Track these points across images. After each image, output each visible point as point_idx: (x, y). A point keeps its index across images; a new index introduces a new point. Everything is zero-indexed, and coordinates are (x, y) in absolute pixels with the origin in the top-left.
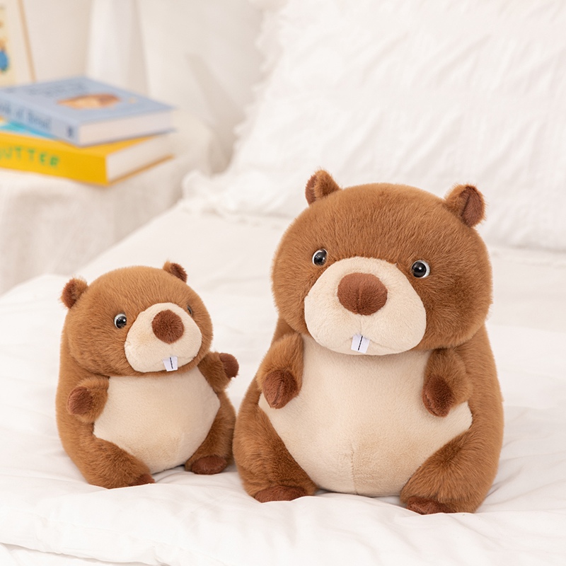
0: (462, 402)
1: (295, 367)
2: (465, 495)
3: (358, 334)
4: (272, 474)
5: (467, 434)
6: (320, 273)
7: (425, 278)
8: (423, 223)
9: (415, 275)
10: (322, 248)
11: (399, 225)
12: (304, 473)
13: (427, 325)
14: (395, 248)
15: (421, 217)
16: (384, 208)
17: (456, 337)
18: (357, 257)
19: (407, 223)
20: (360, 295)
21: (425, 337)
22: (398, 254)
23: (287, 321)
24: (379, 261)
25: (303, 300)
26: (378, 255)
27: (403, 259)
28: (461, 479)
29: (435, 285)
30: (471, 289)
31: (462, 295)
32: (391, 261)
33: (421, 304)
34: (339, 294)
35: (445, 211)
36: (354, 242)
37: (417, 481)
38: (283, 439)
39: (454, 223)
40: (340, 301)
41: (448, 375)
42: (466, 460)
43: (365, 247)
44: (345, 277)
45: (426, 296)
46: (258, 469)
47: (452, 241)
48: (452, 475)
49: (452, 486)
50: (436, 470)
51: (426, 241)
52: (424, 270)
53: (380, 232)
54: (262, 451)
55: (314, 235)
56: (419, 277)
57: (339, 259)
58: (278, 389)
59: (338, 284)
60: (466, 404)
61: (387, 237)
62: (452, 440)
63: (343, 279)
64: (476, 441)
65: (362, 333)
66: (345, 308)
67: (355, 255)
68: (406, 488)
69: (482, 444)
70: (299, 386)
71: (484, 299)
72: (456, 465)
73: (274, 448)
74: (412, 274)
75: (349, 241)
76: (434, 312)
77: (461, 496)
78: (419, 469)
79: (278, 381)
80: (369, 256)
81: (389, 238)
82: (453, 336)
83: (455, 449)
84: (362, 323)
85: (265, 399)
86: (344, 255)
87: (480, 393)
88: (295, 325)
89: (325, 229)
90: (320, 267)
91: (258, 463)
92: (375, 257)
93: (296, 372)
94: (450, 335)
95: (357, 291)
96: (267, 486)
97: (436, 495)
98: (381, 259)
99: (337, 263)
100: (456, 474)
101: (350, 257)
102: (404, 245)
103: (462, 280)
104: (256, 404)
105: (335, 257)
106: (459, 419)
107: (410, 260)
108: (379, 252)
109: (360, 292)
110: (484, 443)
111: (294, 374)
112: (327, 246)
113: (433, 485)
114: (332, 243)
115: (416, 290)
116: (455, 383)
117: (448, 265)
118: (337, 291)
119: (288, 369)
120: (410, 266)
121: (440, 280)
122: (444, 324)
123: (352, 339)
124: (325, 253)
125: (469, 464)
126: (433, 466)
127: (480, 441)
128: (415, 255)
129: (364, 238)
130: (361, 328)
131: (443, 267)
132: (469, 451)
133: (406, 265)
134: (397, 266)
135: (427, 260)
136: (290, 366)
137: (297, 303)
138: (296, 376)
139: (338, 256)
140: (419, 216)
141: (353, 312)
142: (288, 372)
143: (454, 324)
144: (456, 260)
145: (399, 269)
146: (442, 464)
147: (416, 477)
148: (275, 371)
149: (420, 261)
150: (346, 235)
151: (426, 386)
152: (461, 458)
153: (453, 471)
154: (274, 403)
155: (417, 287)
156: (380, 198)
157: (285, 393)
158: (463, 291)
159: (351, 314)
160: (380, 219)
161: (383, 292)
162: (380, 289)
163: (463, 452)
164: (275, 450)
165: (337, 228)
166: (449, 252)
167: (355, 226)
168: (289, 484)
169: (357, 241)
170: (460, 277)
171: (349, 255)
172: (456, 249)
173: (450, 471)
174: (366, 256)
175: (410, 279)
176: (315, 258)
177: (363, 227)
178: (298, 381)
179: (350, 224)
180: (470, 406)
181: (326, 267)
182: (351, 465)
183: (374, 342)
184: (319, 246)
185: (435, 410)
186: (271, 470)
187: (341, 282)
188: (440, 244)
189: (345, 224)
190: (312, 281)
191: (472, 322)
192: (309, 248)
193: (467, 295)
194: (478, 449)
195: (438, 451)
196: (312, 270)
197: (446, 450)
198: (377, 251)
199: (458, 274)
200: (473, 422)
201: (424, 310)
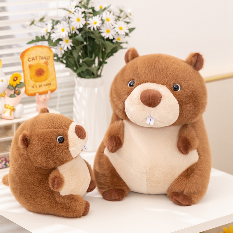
0: (194, 149)
1: (120, 134)
2: (196, 191)
3: (149, 116)
4: (110, 183)
5: (197, 163)
6: (132, 90)
7: (179, 92)
8: (177, 68)
9: (174, 90)
10: (133, 80)
11: (166, 69)
12: (124, 183)
13: (180, 112)
14: (165, 78)
15: (176, 65)
16: (160, 62)
17: (192, 118)
18: (148, 83)
19: (170, 68)
20: (150, 98)
21: (179, 118)
22: (167, 81)
23: (117, 113)
24: (158, 84)
25: (124, 103)
26: (157, 82)
27: (169, 83)
28: (194, 184)
29: (183, 94)
30: (199, 97)
31: (195, 99)
32: (163, 84)
33: (177, 102)
34: (141, 99)
35: (186, 64)
36: (147, 76)
37: (175, 185)
38: (115, 168)
39: (190, 69)
40: (141, 101)
41: (188, 136)
42: (196, 175)
43: (152, 78)
44: (143, 91)
45: (179, 99)
46: (104, 181)
47: (190, 76)
48: (191, 181)
49: (190, 186)
50: (184, 179)
51: (178, 76)
52: (178, 88)
53: (158, 71)
54: (106, 173)
55: (129, 75)
56: (176, 91)
57: (140, 84)
58: (113, 143)
59: (141, 94)
60: (196, 150)
61: (161, 74)
62: (190, 166)
63: (142, 92)
64: (201, 167)
65: (151, 116)
66: (144, 104)
67: (148, 82)
68: (170, 188)
69: (203, 168)
70: (122, 143)
71: (204, 101)
72: (192, 177)
73: (111, 171)
74: (173, 90)
75: (145, 76)
76: (183, 107)
77: (194, 191)
78: (176, 179)
79: (113, 140)
80: (154, 82)
81: (162, 74)
82: (191, 117)
83: (192, 169)
84: (151, 111)
85: (107, 149)
86: (143, 82)
87: (202, 146)
88: (120, 115)
89: (134, 71)
90: (132, 88)
91: (104, 178)
92: (156, 83)
93: (121, 137)
94: (190, 117)
95: (149, 96)
96: (108, 189)
97: (183, 191)
98: (159, 84)
99: (139, 85)
100: (192, 181)
101: (145, 83)
102: (169, 77)
103: (195, 92)
104: (103, 152)
105: (139, 83)
106: (193, 157)
107: (172, 83)
108: (158, 80)
109: (150, 97)
110: (204, 168)
111: (120, 137)
112: (135, 78)
113: (182, 186)
114: (137, 77)
115: (175, 96)
116: (192, 139)
117: (188, 86)
118: (140, 97)
119: (117, 135)
120: (172, 86)
121: (185, 92)
122: (187, 112)
123: (146, 119)
124: (134, 82)
125: (198, 177)
126: (182, 178)
127: (202, 167)
128: (174, 81)
129: (151, 74)
130: (151, 114)
131: (186, 87)
132: (198, 171)
133: (170, 86)
134: (166, 86)
135: (179, 84)
136: (118, 134)
137: (121, 104)
138: (121, 138)
139: (140, 82)
140: (175, 65)
141: (147, 106)
142: (117, 136)
143: (192, 112)
144: (192, 84)
145: (167, 87)
146: (186, 177)
147: (175, 183)
148: (112, 136)
149: (176, 84)
150: (143, 73)
151: (179, 141)
152: (194, 174)
153: (191, 180)
154: (111, 150)
155: (175, 95)
156: (158, 58)
157: (116, 145)
158: (195, 97)
159: (146, 107)
160: (158, 67)
161: (160, 97)
162: (159, 96)
163: (195, 171)
164: (111, 172)
165: (139, 71)
166: (189, 80)
167: (147, 70)
168: (118, 188)
169: (148, 76)
170: (194, 91)
171: (145, 82)
172: (192, 80)
173: (190, 179)
174: (153, 82)
175: (172, 92)
176: (130, 84)
177: (151, 70)
178: (122, 141)
179: (145, 69)
180: (198, 151)
181: (135, 88)
182: (146, 177)
183: (156, 120)
184: (131, 79)
185: (183, 151)
186: (110, 181)
187: (142, 93)
188: (184, 77)
189: (143, 69)
190: (129, 94)
191: (200, 112)
192: (126, 80)
193: (197, 100)
194: (201, 170)
195: (185, 171)
196: (128, 89)
197: (188, 170)
198: (157, 80)
199: (193, 90)
200: (199, 159)
201: (178, 105)
